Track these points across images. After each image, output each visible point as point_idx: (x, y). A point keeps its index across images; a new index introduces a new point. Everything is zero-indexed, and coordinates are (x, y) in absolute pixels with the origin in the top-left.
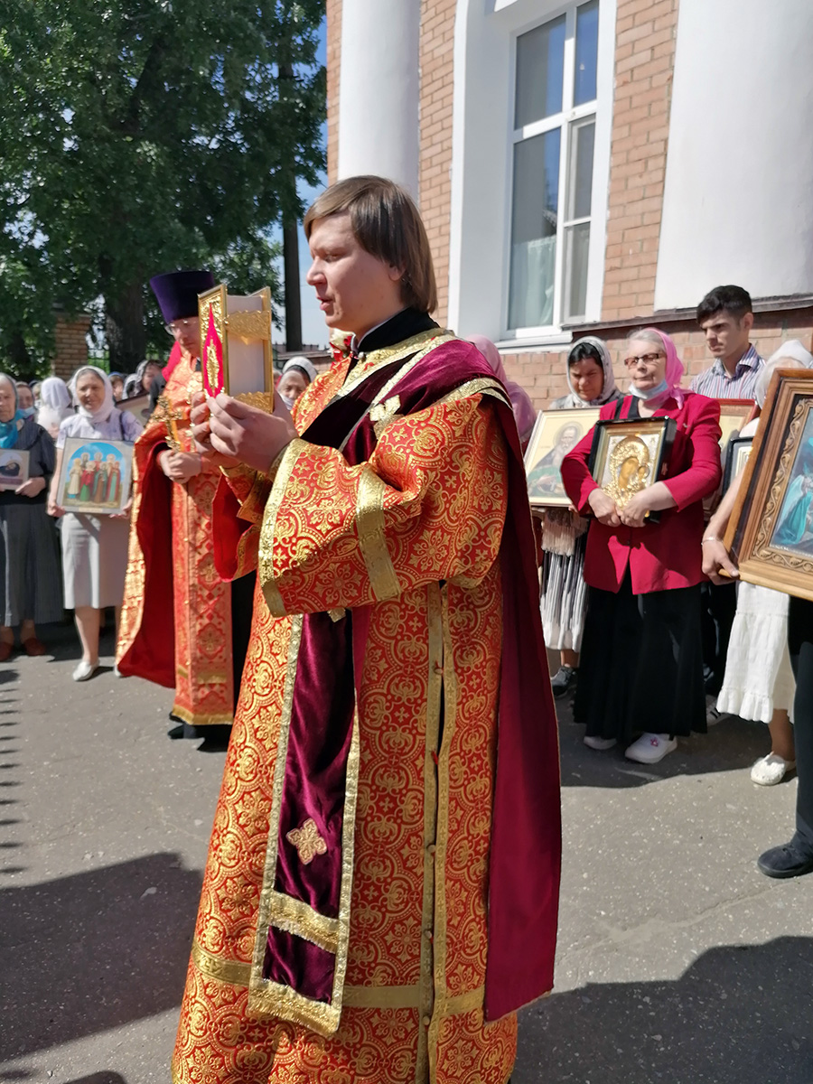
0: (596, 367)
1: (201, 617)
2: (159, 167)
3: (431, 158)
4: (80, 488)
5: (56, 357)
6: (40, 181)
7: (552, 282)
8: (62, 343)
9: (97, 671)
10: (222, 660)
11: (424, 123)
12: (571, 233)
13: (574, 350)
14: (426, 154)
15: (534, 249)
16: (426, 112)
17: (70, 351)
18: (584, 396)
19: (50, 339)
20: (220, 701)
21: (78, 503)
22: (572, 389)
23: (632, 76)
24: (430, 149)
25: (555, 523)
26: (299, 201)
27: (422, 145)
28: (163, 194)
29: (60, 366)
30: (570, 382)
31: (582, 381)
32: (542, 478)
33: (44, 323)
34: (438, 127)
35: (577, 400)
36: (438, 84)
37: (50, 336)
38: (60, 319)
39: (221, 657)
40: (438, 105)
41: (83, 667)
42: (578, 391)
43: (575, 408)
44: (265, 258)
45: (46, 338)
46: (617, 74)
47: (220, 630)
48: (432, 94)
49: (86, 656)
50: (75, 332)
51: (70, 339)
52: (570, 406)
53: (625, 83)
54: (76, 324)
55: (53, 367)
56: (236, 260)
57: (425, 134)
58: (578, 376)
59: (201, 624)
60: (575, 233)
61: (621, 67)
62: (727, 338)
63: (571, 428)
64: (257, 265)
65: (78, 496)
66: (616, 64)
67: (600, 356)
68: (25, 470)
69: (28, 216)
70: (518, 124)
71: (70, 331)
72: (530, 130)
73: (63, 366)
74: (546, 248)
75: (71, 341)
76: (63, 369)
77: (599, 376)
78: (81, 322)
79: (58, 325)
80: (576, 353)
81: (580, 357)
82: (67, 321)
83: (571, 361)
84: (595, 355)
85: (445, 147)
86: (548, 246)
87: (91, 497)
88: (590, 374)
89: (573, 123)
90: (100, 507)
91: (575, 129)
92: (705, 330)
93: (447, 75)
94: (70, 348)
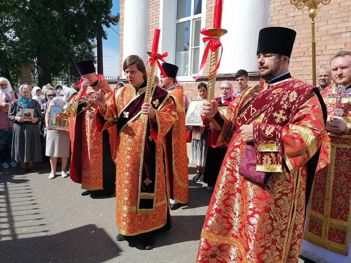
0: (205, 89)
1: (94, 158)
2: (58, 18)
3: (152, 25)
4: (56, 122)
5: (21, 77)
6: (18, 20)
7: (188, 63)
8: (23, 72)
9: (56, 176)
10: (100, 171)
11: (150, 15)
12: (193, 50)
13: (199, 84)
14: (151, 24)
15: (182, 54)
16: (151, 12)
17: (26, 75)
18: (202, 97)
19: (20, 71)
20: (99, 183)
21: (56, 127)
22: (199, 95)
23: (211, 9)
24: (152, 23)
25: (196, 131)
26: (104, 32)
27: (150, 21)
28: (60, 27)
29: (22, 80)
30: (199, 93)
31: (202, 93)
32: (192, 118)
33: (18, 66)
34: (155, 17)
35: (200, 98)
36: (155, 5)
37: (20, 70)
38: (23, 65)
39: (99, 170)
40: (155, 11)
41: (51, 175)
42: (201, 96)
43: (199, 100)
44: (91, 48)
45: (18, 71)
46: (207, 8)
47: (99, 162)
48: (153, 7)
49: (52, 171)
50: (28, 69)
51: (26, 71)
52: (199, 99)
53: (209, 11)
54: (28, 67)
55: (19, 81)
56: (81, 48)
57: (151, 18)
58: (201, 91)
59: (93, 160)
60: (194, 50)
61: (208, 6)
62: (243, 82)
63: (199, 105)
64: (88, 50)
65: (56, 124)
66: (207, 5)
67: (206, 86)
68: (32, 115)
69: (12, 32)
70: (178, 18)
71: (26, 69)
72: (181, 20)
73: (23, 80)
74: (186, 54)
75: (26, 72)
76: (23, 81)
77: (206, 91)
78: (30, 66)
79: (23, 67)
80: (200, 85)
81: (201, 86)
82: (25, 66)
83: (199, 87)
84: (205, 86)
85: (157, 23)
86: (187, 53)
87: (60, 125)
88: (204, 91)
89: (194, 19)
90: (63, 128)
91: (194, 21)
92: (238, 80)
93: (157, 2)
94: (26, 74)
